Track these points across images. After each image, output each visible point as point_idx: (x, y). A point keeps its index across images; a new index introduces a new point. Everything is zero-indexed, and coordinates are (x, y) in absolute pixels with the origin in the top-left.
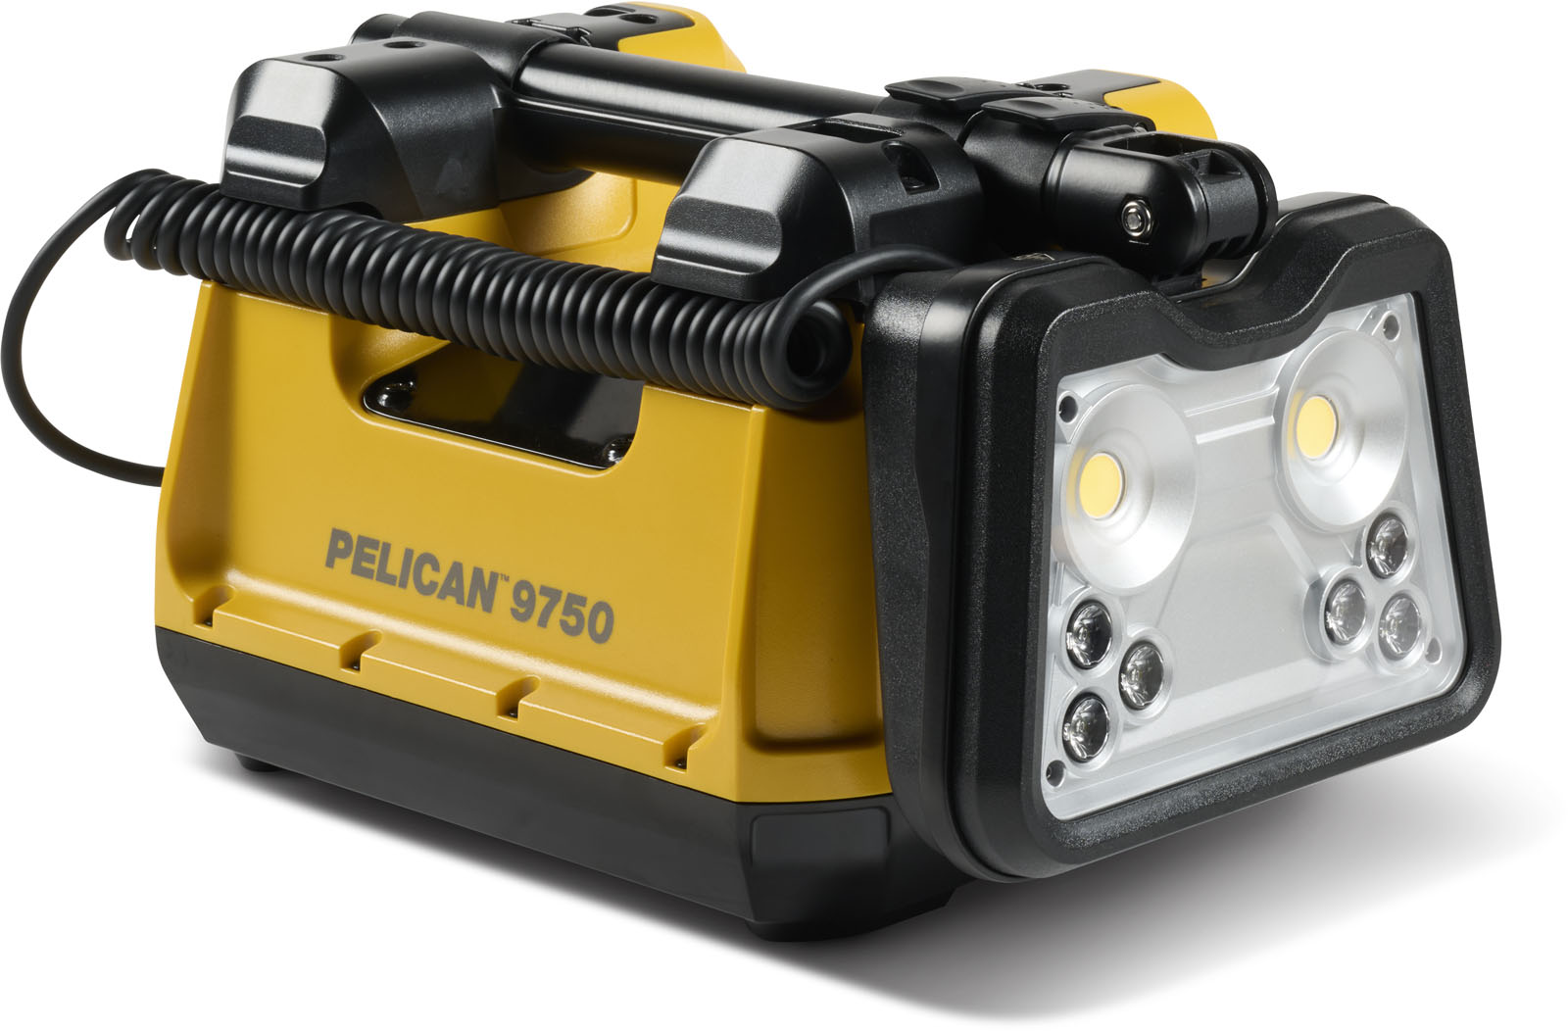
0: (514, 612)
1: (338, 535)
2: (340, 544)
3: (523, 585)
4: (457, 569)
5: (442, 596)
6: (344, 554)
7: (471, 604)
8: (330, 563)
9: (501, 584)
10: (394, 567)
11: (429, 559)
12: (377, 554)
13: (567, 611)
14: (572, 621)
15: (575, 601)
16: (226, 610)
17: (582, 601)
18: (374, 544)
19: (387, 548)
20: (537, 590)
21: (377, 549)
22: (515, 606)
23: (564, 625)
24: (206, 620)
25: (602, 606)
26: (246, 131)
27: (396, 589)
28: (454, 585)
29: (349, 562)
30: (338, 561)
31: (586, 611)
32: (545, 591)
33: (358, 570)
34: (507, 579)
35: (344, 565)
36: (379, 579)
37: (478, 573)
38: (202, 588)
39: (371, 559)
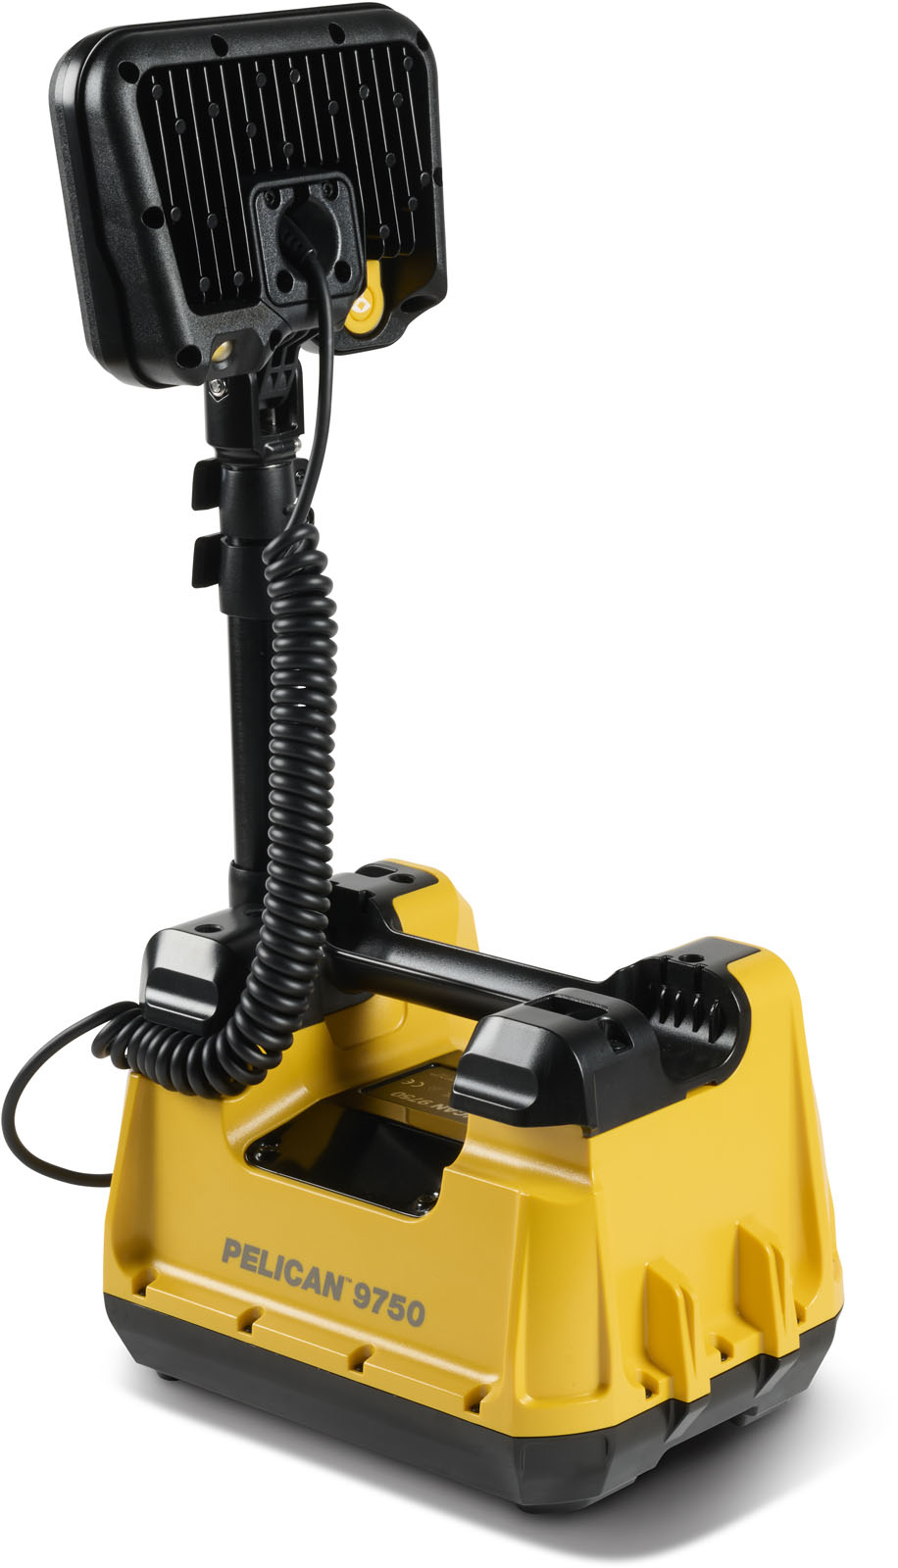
0: (355, 1302)
1: (230, 1242)
2: (231, 1249)
3: (361, 1286)
4: (315, 1272)
5: (305, 1287)
6: (235, 1255)
7: (326, 1294)
8: (225, 1260)
9: (346, 1284)
10: (271, 1266)
11: (294, 1263)
12: (259, 1257)
13: (393, 1304)
14: (396, 1311)
15: (397, 1300)
16: (153, 1286)
17: (403, 1299)
18: (256, 1250)
19: (265, 1254)
20: (372, 1290)
21: (258, 1254)
22: (356, 1298)
23: (390, 1313)
24: (142, 1291)
25: (416, 1304)
26: (159, 978)
27: (272, 1280)
28: (313, 1281)
29: (238, 1261)
30: (231, 1259)
31: (406, 1306)
32: (376, 1291)
33: (244, 1265)
34: (350, 1281)
35: (235, 1262)
36: (259, 1273)
37: (330, 1276)
38: (136, 1272)
39: (255, 1260)
